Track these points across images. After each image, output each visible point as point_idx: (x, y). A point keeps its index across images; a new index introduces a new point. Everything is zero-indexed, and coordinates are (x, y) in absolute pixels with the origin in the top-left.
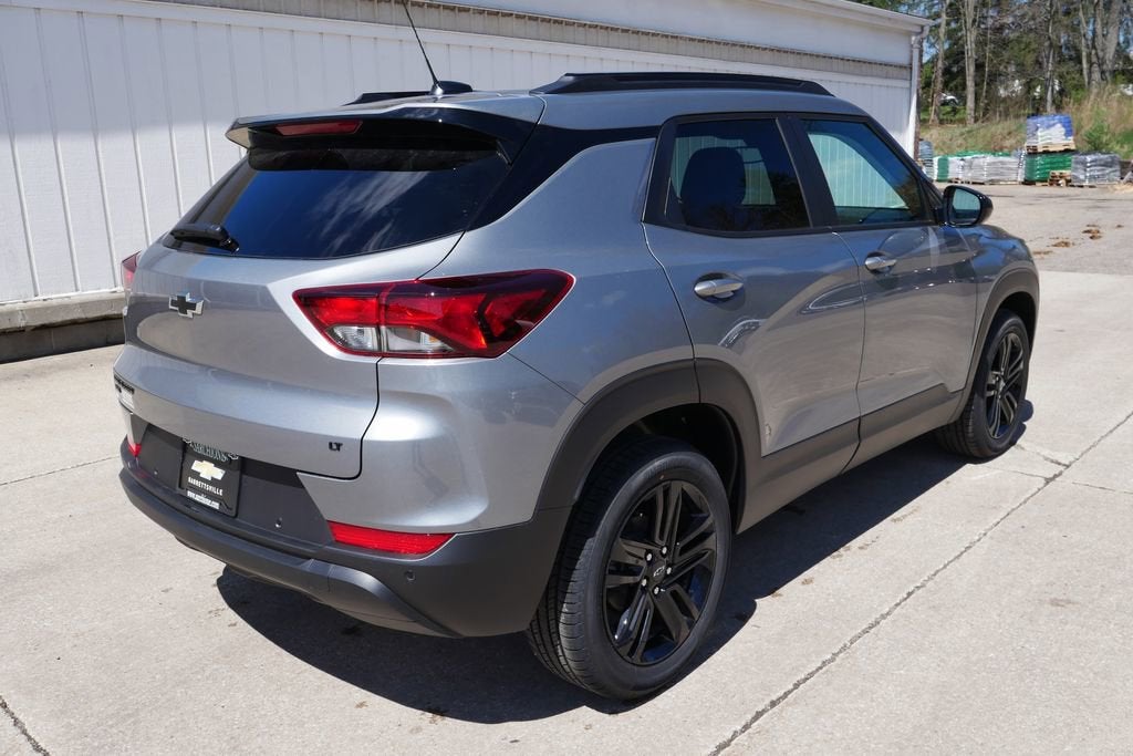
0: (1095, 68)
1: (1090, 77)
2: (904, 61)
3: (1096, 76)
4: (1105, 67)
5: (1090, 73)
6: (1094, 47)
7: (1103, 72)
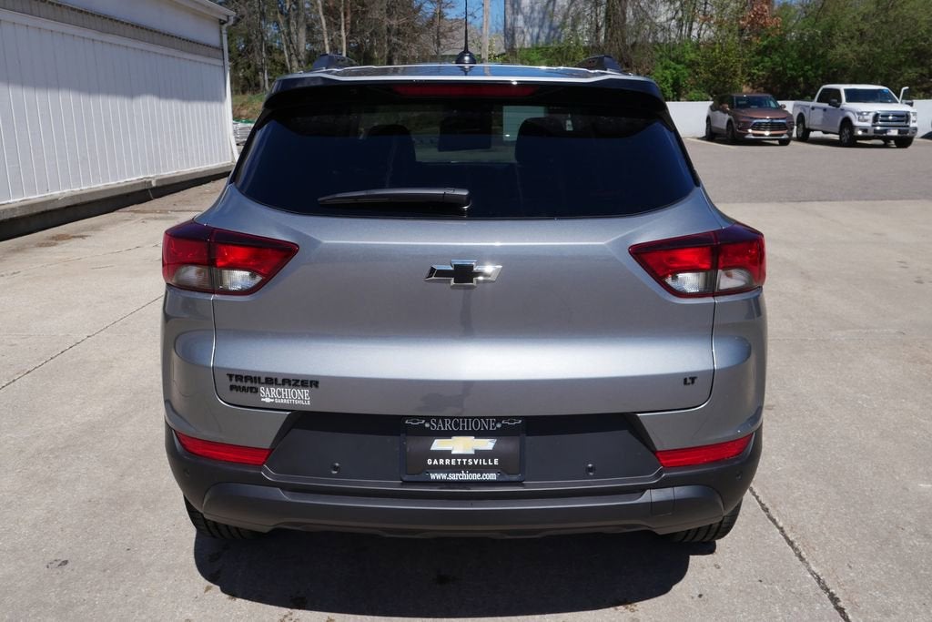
0: (294, 57)
1: (291, 65)
2: (217, 44)
3: (295, 64)
4: (300, 58)
5: (290, 61)
6: (291, 42)
7: (299, 61)
